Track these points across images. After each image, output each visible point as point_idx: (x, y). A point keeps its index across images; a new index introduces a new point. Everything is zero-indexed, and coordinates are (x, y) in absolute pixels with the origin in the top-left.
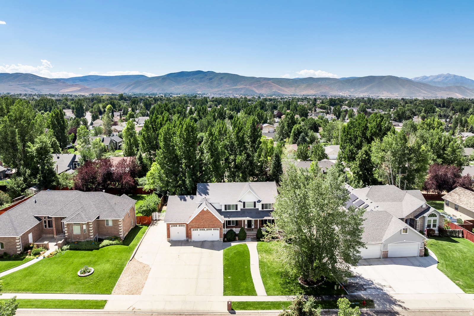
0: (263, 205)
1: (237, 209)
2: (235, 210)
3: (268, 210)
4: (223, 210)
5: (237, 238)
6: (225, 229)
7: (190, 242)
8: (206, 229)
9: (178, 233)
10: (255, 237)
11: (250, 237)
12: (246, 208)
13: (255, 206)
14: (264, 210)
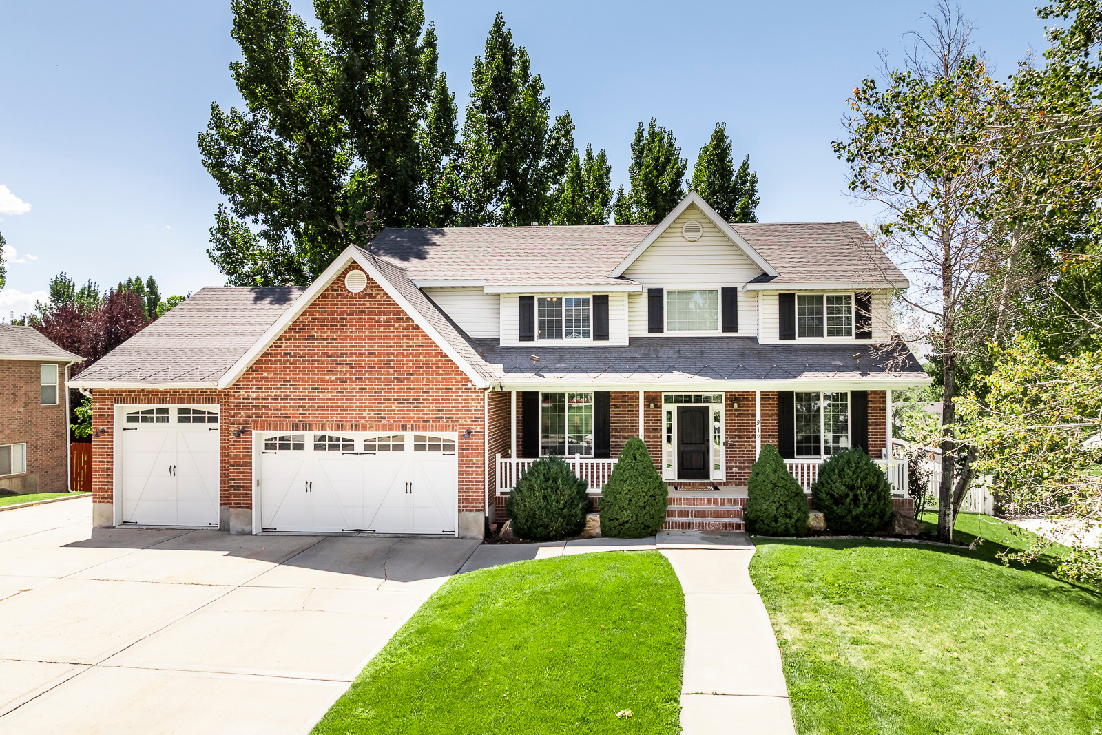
0: (786, 301)
1: (602, 331)
2: (589, 342)
3: (826, 340)
4: (509, 336)
5: (594, 521)
6: (514, 460)
7: (243, 533)
8: (359, 438)
9: (172, 469)
10: (738, 520)
11: (696, 521)
12: (667, 333)
13: (730, 322)
14: (799, 341)
